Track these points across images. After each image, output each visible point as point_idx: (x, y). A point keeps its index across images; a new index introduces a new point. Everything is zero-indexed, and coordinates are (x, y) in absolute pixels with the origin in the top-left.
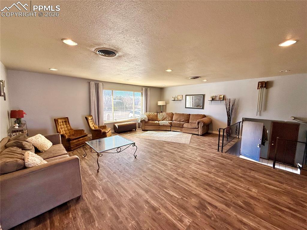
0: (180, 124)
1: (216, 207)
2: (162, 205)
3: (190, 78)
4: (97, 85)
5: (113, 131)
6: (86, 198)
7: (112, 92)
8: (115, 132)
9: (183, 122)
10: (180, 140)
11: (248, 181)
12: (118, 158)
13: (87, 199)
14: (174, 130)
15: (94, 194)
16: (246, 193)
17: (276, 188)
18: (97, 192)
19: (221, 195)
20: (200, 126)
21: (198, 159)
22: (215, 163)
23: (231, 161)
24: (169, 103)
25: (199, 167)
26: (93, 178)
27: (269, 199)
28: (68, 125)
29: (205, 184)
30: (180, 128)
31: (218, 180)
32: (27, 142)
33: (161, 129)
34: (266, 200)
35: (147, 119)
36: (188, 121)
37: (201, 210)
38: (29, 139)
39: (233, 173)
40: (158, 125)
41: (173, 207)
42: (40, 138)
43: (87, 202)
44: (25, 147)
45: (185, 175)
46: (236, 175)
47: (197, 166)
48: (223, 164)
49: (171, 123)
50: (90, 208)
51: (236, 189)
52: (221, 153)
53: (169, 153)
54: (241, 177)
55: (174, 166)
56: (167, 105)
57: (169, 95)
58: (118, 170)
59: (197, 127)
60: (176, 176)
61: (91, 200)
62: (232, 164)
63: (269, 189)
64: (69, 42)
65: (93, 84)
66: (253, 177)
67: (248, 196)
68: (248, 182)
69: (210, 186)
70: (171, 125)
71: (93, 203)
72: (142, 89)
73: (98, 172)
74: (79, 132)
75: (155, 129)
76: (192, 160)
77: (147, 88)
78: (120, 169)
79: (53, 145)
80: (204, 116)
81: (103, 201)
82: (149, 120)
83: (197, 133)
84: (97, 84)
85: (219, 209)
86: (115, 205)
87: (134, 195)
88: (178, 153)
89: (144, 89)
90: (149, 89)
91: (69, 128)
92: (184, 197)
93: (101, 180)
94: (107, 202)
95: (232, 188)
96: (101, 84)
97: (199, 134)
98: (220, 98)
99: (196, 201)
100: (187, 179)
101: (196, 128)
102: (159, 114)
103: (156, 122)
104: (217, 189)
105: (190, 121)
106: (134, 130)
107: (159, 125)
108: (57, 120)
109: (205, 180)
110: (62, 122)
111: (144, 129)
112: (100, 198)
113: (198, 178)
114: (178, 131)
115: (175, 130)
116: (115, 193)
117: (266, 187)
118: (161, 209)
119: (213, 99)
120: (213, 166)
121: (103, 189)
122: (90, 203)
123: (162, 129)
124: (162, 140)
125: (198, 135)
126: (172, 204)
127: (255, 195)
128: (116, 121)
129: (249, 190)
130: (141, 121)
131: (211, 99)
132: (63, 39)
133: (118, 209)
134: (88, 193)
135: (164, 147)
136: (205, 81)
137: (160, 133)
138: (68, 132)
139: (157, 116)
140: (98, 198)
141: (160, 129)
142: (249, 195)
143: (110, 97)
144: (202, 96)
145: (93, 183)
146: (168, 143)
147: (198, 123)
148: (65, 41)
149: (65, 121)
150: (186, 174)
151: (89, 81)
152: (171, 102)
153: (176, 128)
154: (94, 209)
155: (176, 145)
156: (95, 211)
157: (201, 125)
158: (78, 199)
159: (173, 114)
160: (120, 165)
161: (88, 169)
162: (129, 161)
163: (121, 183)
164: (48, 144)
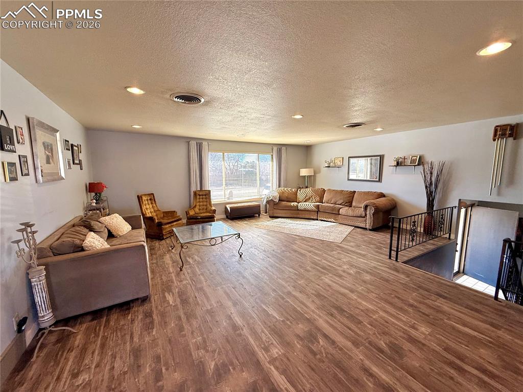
0: (333, 209)
1: (333, 342)
2: (248, 324)
3: (345, 126)
4: (200, 146)
5: (224, 216)
6: (154, 300)
7: (223, 155)
8: (227, 217)
9: (340, 205)
10: (327, 235)
11: (421, 314)
12: (215, 255)
13: (155, 302)
14: (323, 219)
15: (165, 297)
16: (405, 332)
17: (476, 334)
18: (170, 295)
19: (353, 327)
20: (368, 213)
21: (344, 268)
22: (372, 278)
23: (408, 277)
24: (320, 172)
25: (338, 281)
26: (172, 277)
27: (447, 349)
28: (155, 205)
29: (333, 307)
30: (333, 215)
31: (360, 304)
32: (100, 222)
33: (301, 216)
34: (438, 348)
35: (278, 199)
36: (349, 204)
37: (306, 341)
38: (102, 219)
39: (398, 298)
40: (296, 209)
41: (264, 329)
42: (115, 219)
43: (154, 305)
44: (93, 228)
45: (306, 290)
46: (402, 300)
47: (335, 279)
48: (387, 281)
49: (318, 207)
50: (155, 312)
51: (387, 322)
52: (394, 262)
53: (296, 254)
54: (411, 306)
55: (295, 274)
56: (317, 175)
57: (321, 158)
58: (208, 270)
59: (364, 215)
60: (290, 289)
61: (158, 303)
62: (406, 282)
63: (459, 332)
64: (136, 91)
65: (193, 144)
66: (437, 308)
67: (405, 336)
68: (420, 316)
69: (341, 310)
70: (318, 210)
71: (160, 307)
72: (273, 149)
73: (181, 270)
74: (170, 215)
75: (292, 216)
76: (332, 269)
77: (280, 147)
78: (211, 270)
79: (132, 229)
80: (382, 195)
81: (172, 307)
82: (280, 200)
83: (362, 225)
84: (200, 143)
85: (338, 346)
86: (185, 314)
87: (215, 306)
88: (312, 256)
89: (275, 149)
90: (284, 148)
91: (156, 209)
92: (288, 319)
93: (181, 281)
94: (178, 309)
95: (379, 319)
96: (205, 144)
97: (367, 227)
98: (413, 161)
99: (304, 328)
100: (307, 295)
101: (362, 217)
102: (300, 191)
103: (292, 204)
104: (352, 318)
105: (354, 204)
106: (256, 217)
107: (298, 210)
108: (141, 197)
109: (337, 301)
110: (147, 200)
111: (272, 215)
112: (171, 303)
113: (327, 296)
114: (330, 220)
115: (326, 218)
116: (191, 300)
117: (454, 328)
118: (244, 329)
119: (398, 164)
120: (365, 282)
121: (178, 292)
122: (157, 307)
123: (303, 216)
124: (295, 234)
125: (365, 229)
126: (264, 327)
127: (421, 337)
128: (229, 201)
129: (413, 327)
130: (268, 202)
131: (395, 163)
132: (126, 88)
133: (188, 319)
134: (158, 295)
135: (293, 244)
136: (379, 129)
137: (298, 222)
138: (155, 214)
139: (296, 194)
140: (169, 303)
141: (298, 216)
142: (409, 335)
143: (236, 164)
144: (379, 158)
145: (170, 284)
146: (303, 239)
147: (366, 207)
148: (129, 90)
149: (150, 199)
150: (308, 289)
151: (188, 140)
152: (324, 170)
153: (326, 214)
154: (158, 315)
155: (316, 242)
156: (159, 317)
157: (370, 211)
158: (145, 300)
159: (324, 191)
160: (215, 264)
161: (170, 266)
162: (228, 260)
163: (205, 288)
164: (125, 228)
